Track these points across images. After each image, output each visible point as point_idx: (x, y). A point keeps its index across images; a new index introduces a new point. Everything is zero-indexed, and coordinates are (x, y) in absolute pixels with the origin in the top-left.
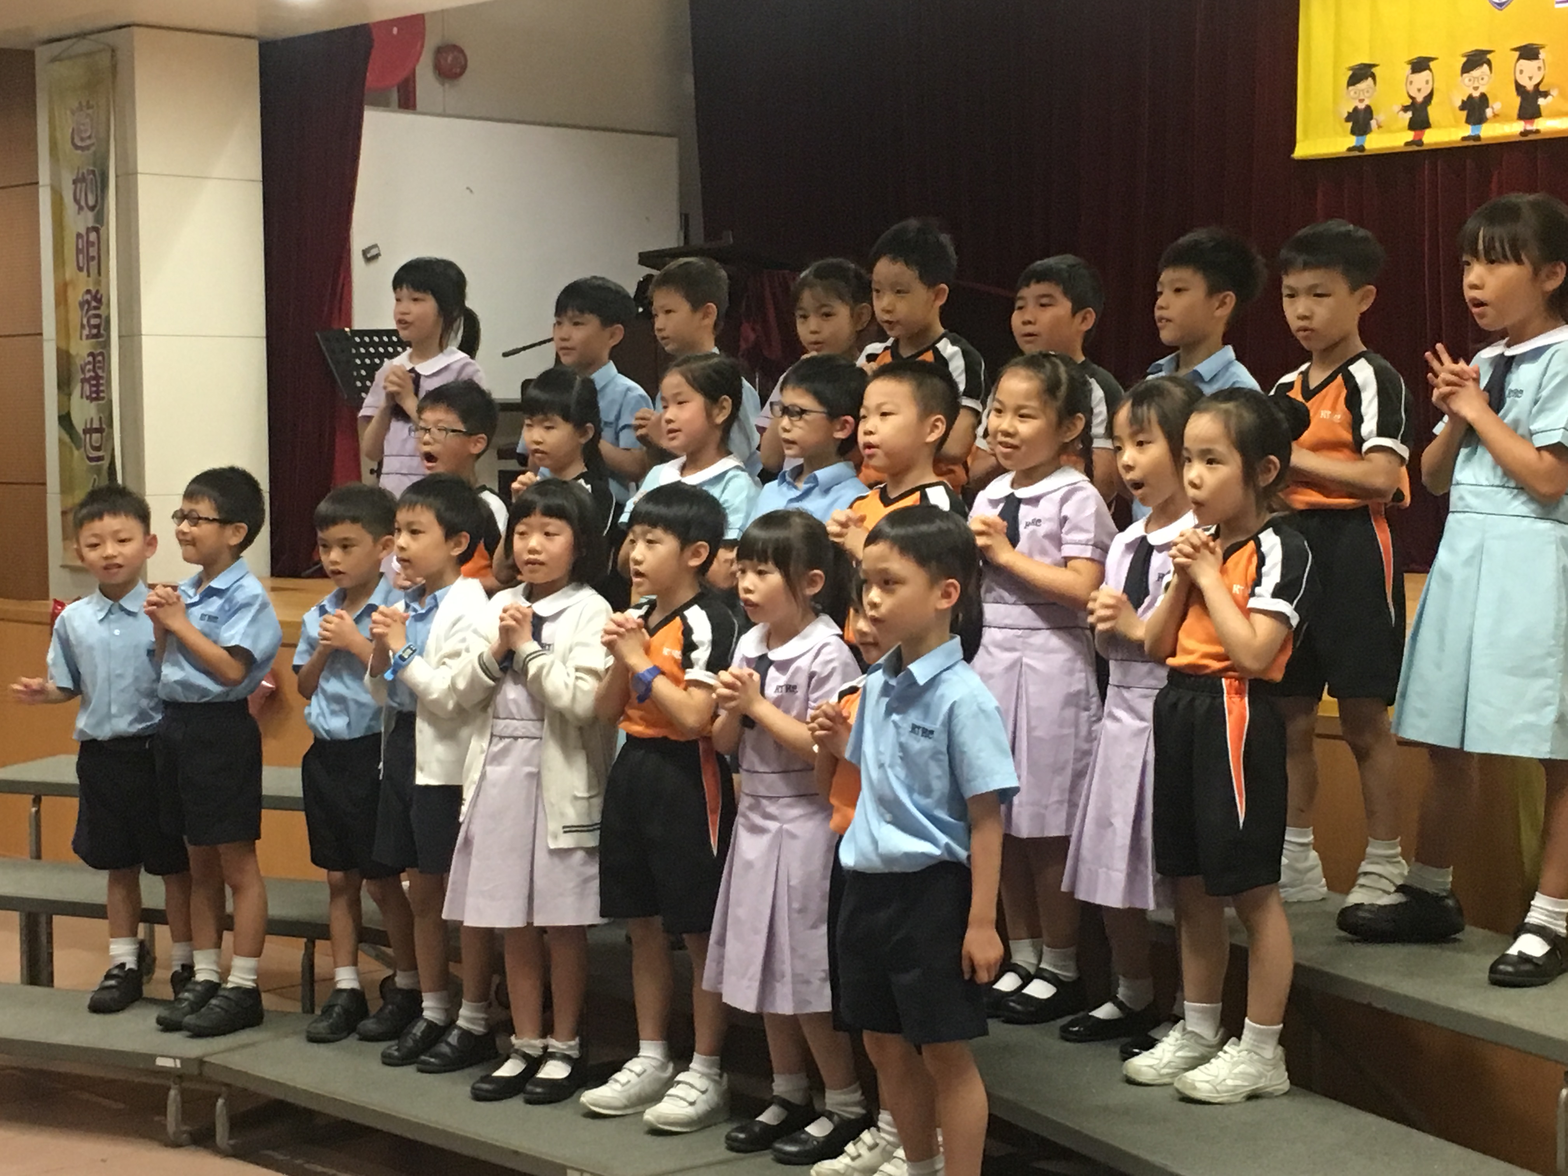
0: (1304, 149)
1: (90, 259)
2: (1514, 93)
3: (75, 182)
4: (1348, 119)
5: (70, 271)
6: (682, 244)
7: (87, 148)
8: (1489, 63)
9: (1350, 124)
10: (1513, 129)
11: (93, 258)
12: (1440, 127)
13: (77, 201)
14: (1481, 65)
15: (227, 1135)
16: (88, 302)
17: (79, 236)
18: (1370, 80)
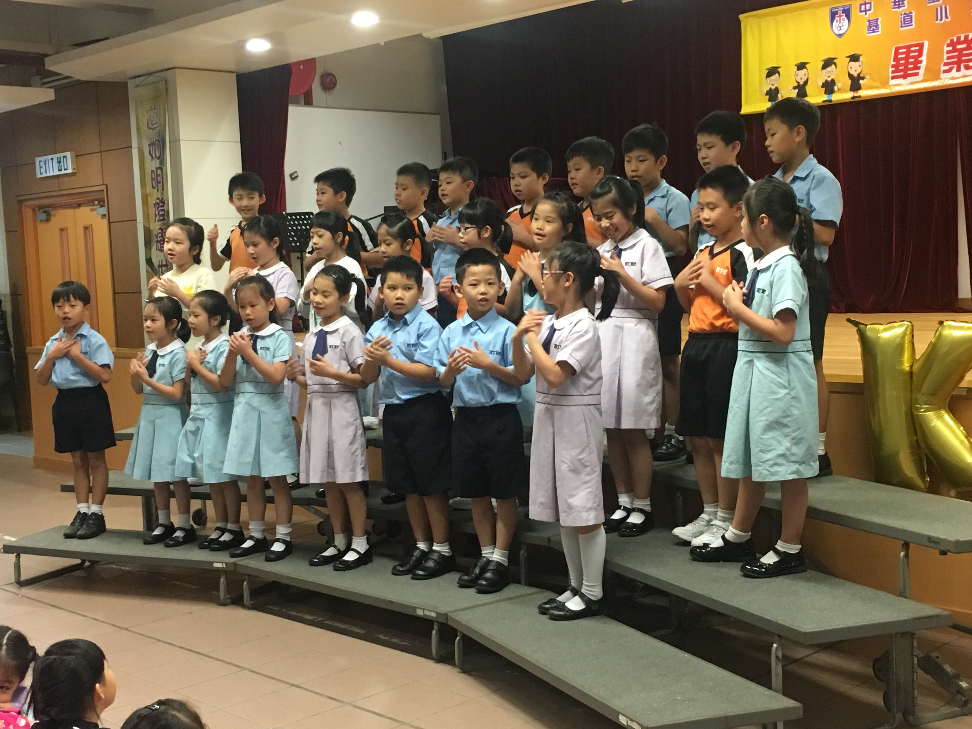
0: (745, 110)
1: (158, 182)
2: (848, 78)
3: (149, 145)
4: (767, 94)
5: (149, 189)
7: (155, 128)
8: (835, 64)
9: (768, 97)
10: (848, 96)
11: (160, 182)
13: (151, 155)
14: (831, 65)
15: (249, 599)
16: (158, 204)
17: (152, 171)
18: (777, 75)
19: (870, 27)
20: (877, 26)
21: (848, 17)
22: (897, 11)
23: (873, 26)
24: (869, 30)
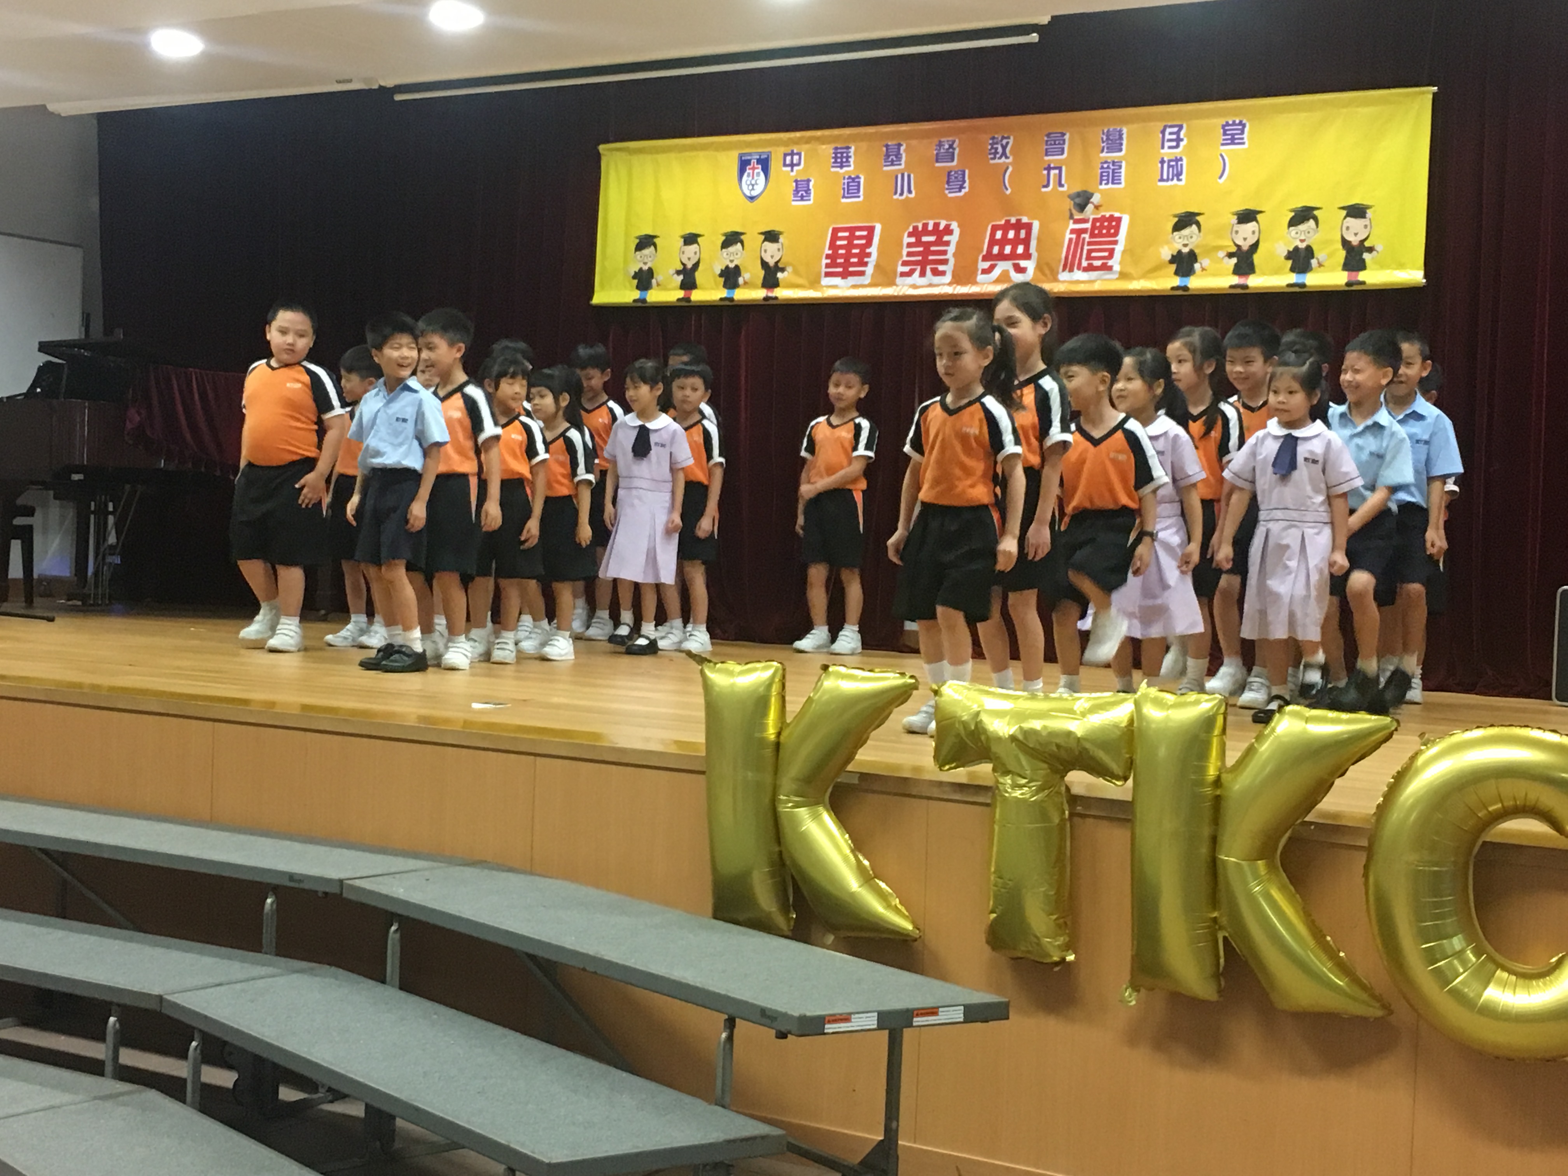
0: (600, 298)
2: (760, 266)
4: (634, 277)
6: (83, 337)
8: (742, 242)
9: (636, 281)
12: (704, 289)
14: (736, 243)
18: (652, 248)
19: (797, 191)
20: (808, 191)
21: (766, 170)
22: (837, 173)
23: (802, 189)
24: (795, 195)
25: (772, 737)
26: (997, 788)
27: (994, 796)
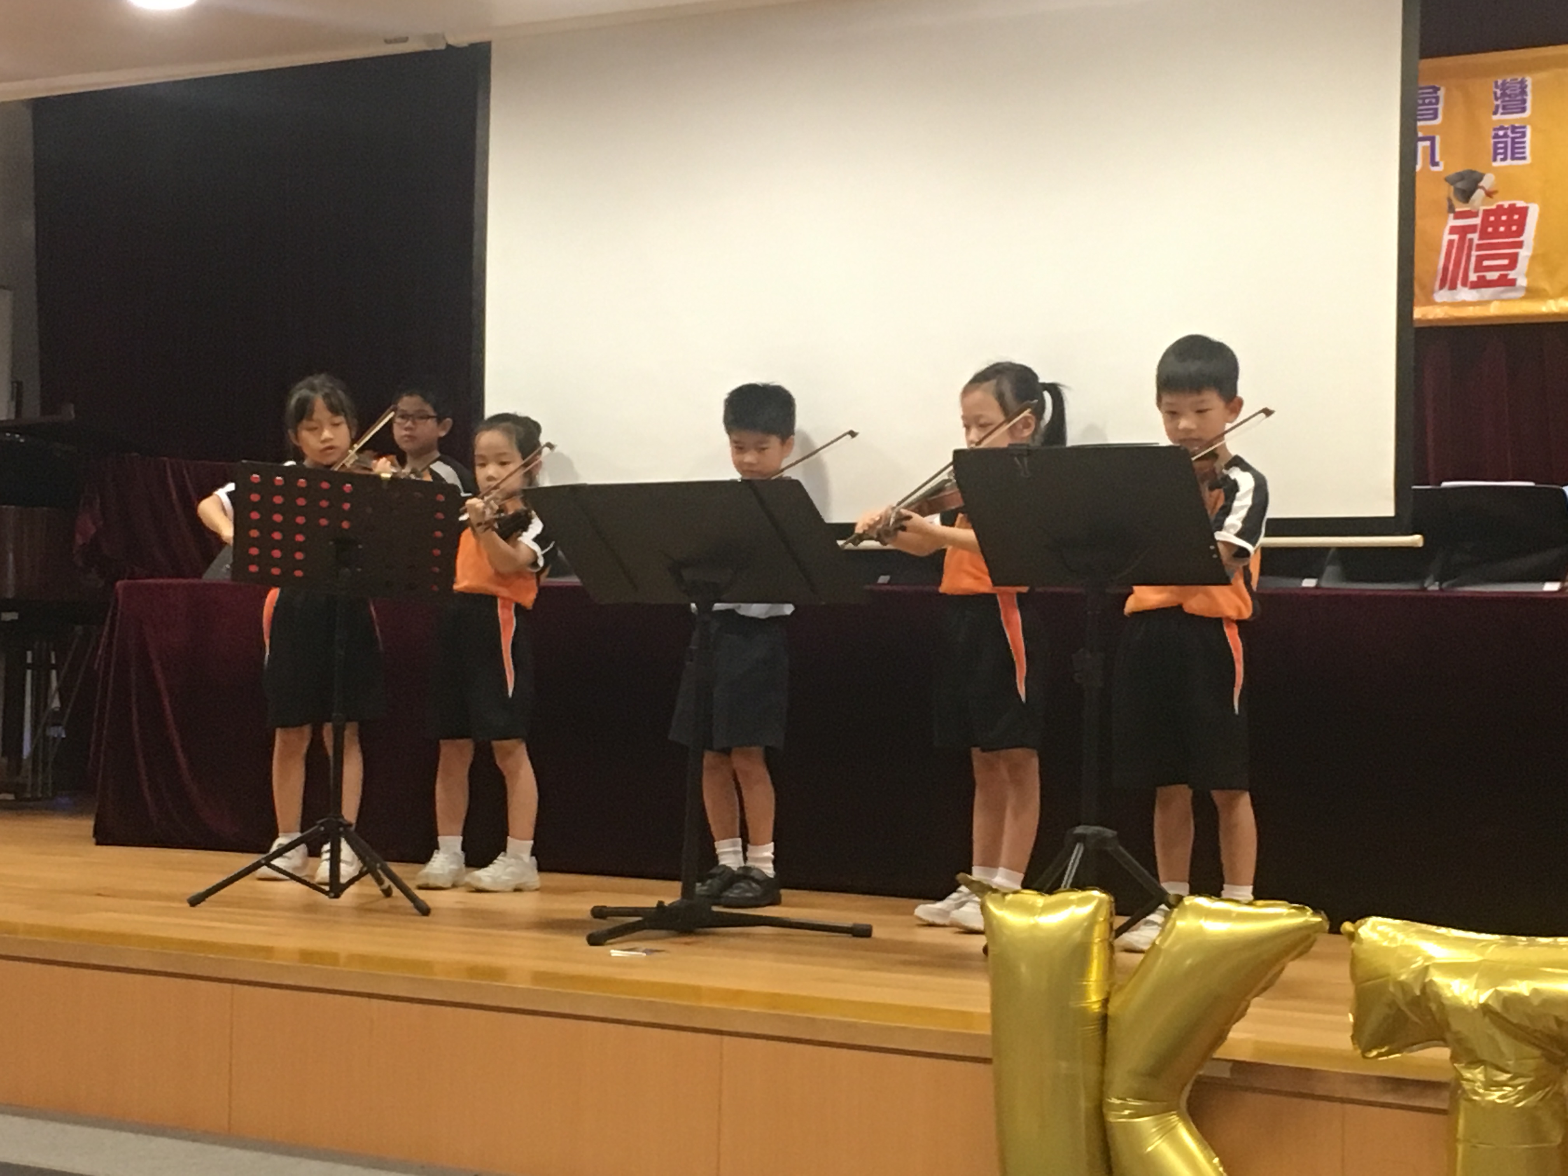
6: (13, 417)
25: (1096, 1007)
26: (1460, 1086)
27: (1454, 1100)
